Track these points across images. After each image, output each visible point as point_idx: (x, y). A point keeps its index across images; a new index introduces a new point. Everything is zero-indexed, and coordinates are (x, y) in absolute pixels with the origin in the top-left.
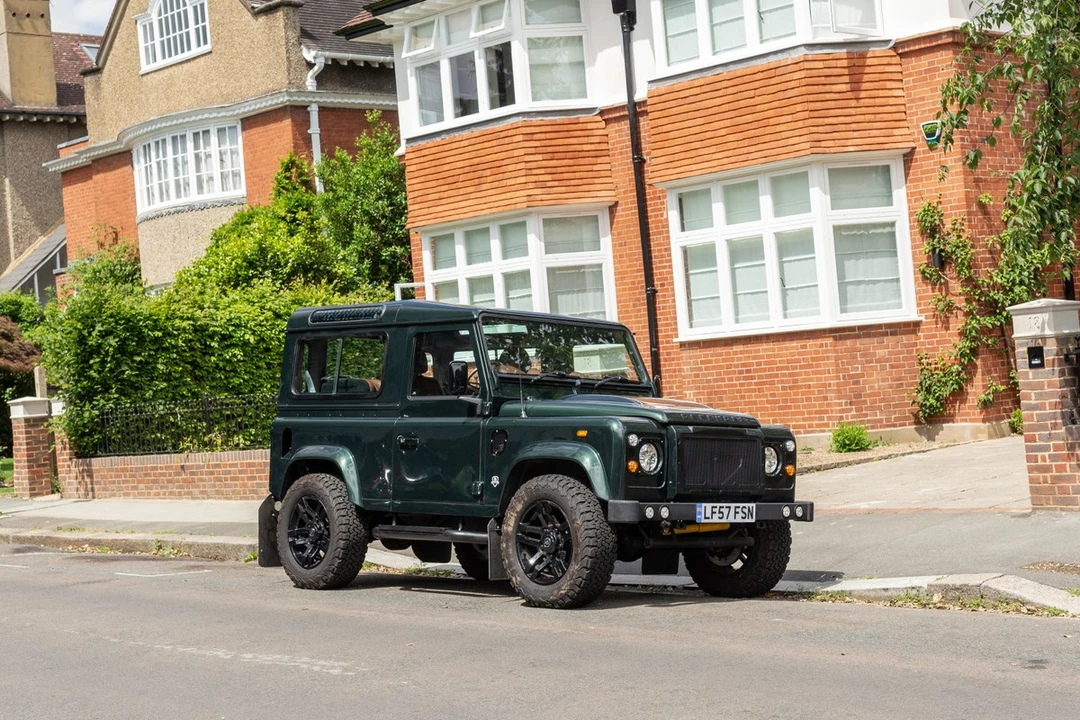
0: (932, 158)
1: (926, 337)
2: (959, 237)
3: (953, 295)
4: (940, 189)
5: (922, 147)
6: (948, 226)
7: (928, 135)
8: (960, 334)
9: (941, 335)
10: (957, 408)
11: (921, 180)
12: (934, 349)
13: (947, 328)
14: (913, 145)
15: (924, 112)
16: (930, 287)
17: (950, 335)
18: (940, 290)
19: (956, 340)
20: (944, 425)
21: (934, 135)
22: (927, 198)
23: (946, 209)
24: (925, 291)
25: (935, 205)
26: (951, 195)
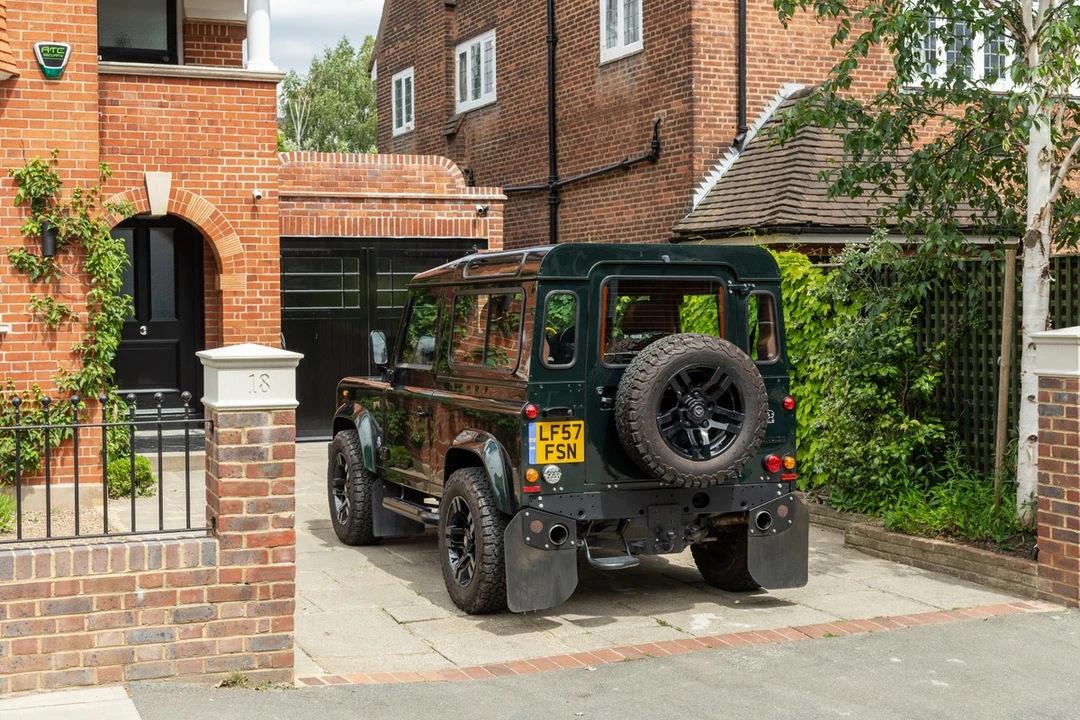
0: (48, 96)
1: (10, 357)
2: (86, 216)
3: (66, 297)
4: (56, 143)
5: (29, 78)
6: (66, 198)
7: (48, 62)
8: (75, 354)
9: (39, 356)
10: (59, 462)
11: (24, 125)
12: (24, 376)
13: (52, 346)
14: (16, 70)
15: (37, 26)
16: (25, 284)
17: (54, 356)
18: (45, 289)
19: (66, 364)
20: (34, 487)
21: (58, 62)
22: (32, 154)
23: (65, 174)
24: (13, 289)
25: (47, 164)
26: (76, 155)
